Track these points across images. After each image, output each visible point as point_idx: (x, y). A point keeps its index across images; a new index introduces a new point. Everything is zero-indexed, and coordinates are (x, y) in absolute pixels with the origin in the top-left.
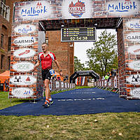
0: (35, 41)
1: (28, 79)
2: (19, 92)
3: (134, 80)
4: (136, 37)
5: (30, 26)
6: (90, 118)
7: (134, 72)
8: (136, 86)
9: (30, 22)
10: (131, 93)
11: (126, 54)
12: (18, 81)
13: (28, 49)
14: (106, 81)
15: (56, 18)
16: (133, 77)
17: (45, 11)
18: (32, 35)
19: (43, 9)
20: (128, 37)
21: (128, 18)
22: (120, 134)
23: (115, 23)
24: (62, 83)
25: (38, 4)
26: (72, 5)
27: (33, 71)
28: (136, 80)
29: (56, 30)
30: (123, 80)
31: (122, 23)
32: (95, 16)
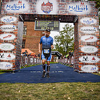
0: (16, 29)
1: (9, 56)
2: (2, 65)
3: (84, 59)
4: (87, 30)
5: (13, 17)
6: (51, 86)
7: (84, 54)
8: (86, 64)
9: (13, 15)
10: (82, 69)
11: (79, 41)
12: (2, 57)
13: (10, 34)
14: (66, 59)
15: (32, 13)
16: (84, 58)
17: (24, 7)
18: (14, 24)
19: (22, 6)
20: (82, 29)
21: (82, 16)
22: (69, 98)
23: (73, 19)
24: (35, 59)
25: (19, 2)
26: (43, 5)
27: (13, 50)
28: (86, 60)
29: (32, 21)
30: (77, 59)
31: (78, 20)
32: (60, 14)
